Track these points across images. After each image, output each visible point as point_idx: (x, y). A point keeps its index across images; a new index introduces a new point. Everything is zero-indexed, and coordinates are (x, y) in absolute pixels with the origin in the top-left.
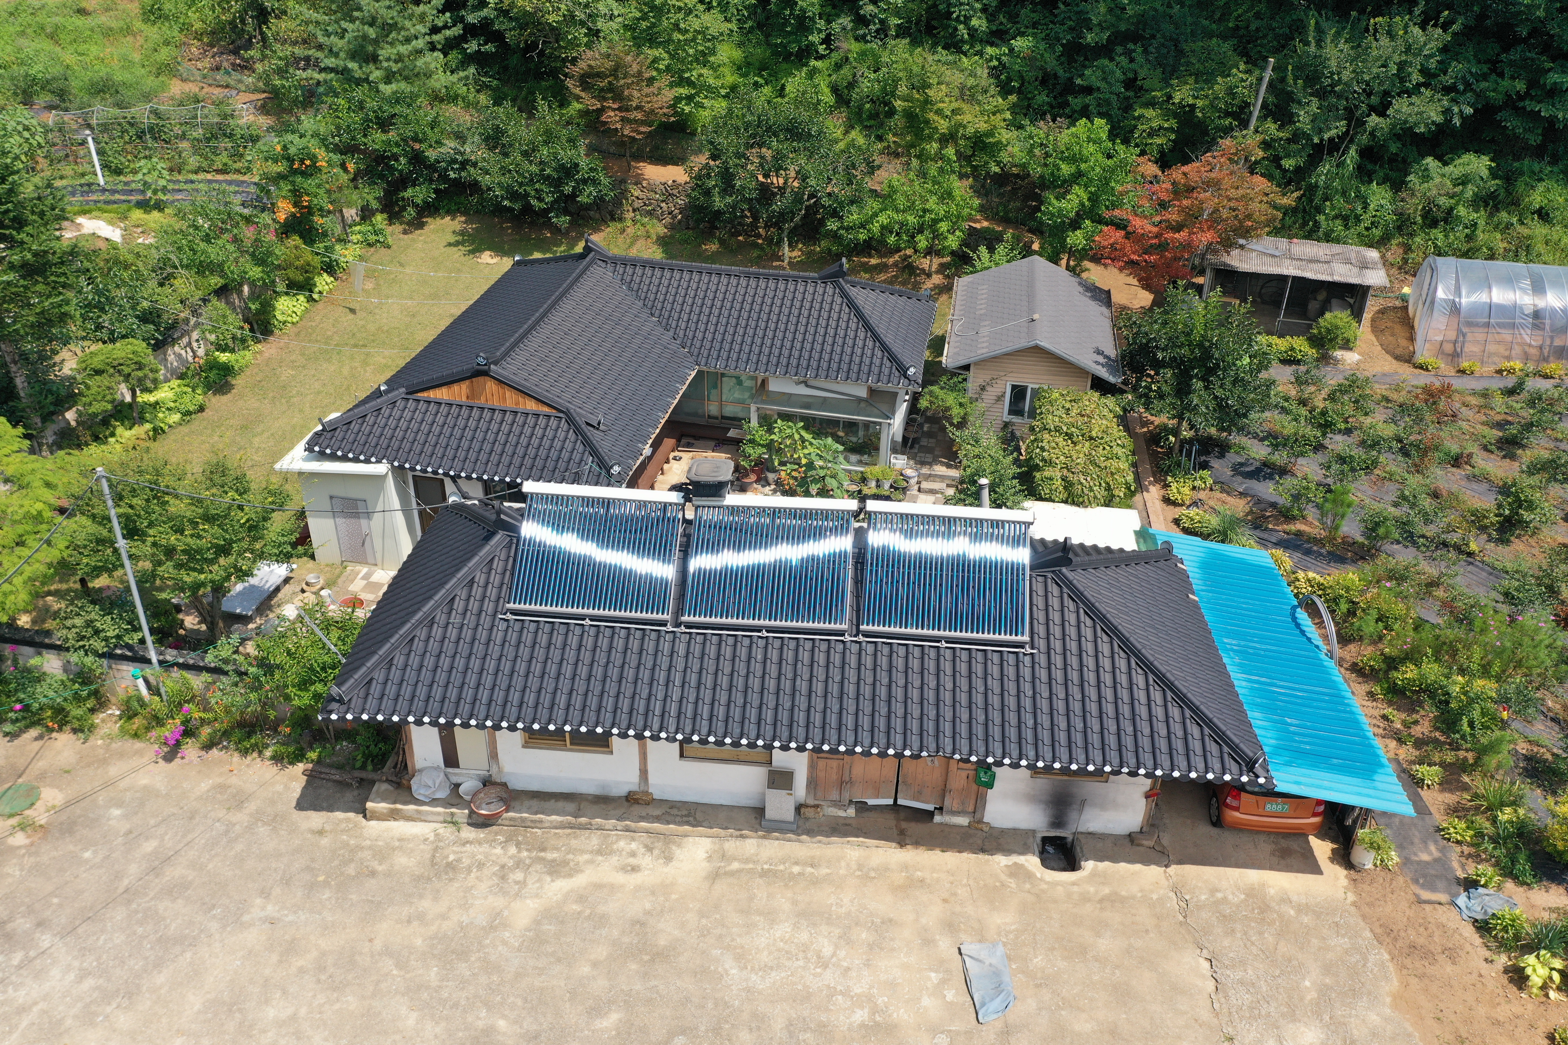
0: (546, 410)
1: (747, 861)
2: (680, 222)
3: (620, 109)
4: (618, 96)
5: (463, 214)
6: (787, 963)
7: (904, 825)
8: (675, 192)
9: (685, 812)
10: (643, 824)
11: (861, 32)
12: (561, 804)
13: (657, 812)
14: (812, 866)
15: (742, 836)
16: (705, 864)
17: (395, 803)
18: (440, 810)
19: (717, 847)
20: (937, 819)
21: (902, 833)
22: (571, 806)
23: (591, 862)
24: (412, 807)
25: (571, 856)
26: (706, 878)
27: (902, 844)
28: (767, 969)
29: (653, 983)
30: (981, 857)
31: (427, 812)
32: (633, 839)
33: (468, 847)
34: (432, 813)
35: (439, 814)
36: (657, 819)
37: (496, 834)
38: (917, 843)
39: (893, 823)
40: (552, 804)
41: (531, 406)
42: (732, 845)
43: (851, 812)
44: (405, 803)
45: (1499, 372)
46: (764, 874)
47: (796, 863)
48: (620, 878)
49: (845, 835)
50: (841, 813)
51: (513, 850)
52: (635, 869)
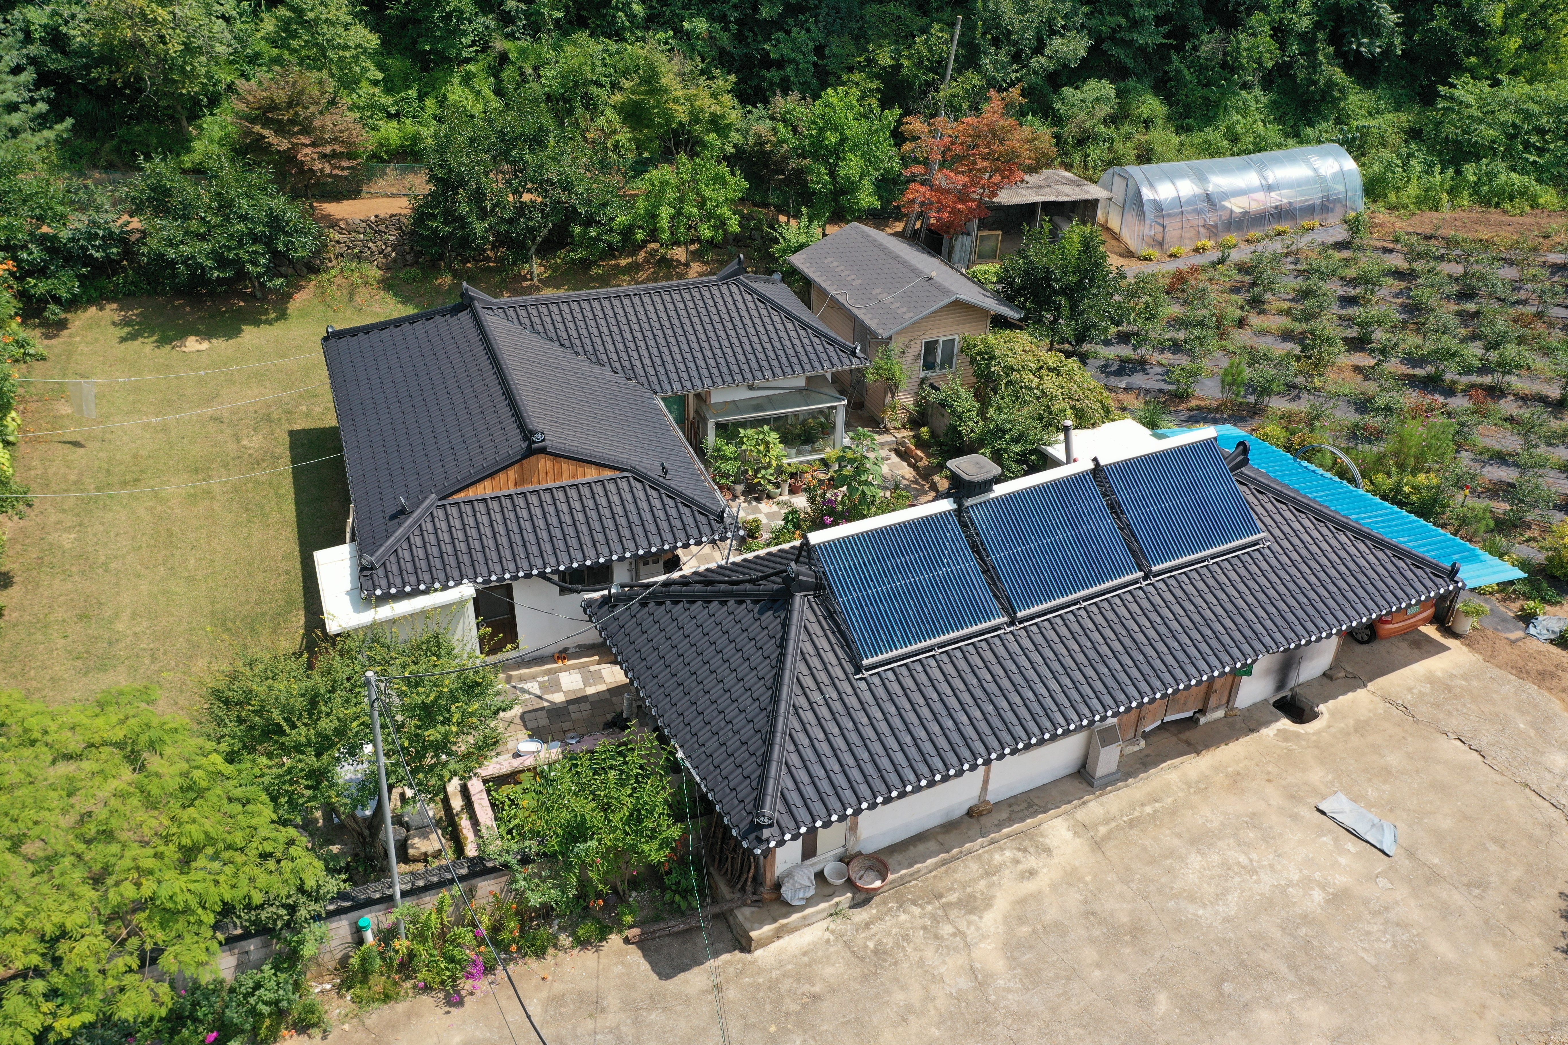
0: (608, 474)
1: (1106, 821)
2: (395, 260)
3: (314, 144)
4: (307, 130)
5: (110, 300)
6: (1229, 884)
7: (1184, 736)
8: (382, 228)
9: (1025, 805)
10: (1005, 831)
11: (509, 30)
12: (921, 848)
13: (1004, 815)
14: (1156, 801)
15: (1084, 803)
16: (1078, 841)
17: (775, 920)
18: (823, 905)
19: (1072, 822)
20: (1203, 720)
21: (1188, 743)
22: (932, 845)
23: (991, 885)
24: (795, 917)
25: (969, 890)
26: (1093, 851)
27: (1198, 753)
28: (1220, 896)
29: (1158, 955)
30: (1252, 736)
31: (812, 914)
32: (1002, 849)
33: (874, 928)
34: (818, 912)
35: (824, 910)
36: (1010, 821)
37: (885, 903)
38: (1207, 747)
39: (1173, 739)
40: (912, 851)
41: (591, 474)
42: (1081, 814)
43: (1143, 743)
44: (786, 915)
45: (1197, 250)
46: (1131, 824)
47: (1143, 805)
48: (1030, 886)
49: (1155, 764)
50: (1136, 748)
51: (916, 910)
52: (1032, 873)
